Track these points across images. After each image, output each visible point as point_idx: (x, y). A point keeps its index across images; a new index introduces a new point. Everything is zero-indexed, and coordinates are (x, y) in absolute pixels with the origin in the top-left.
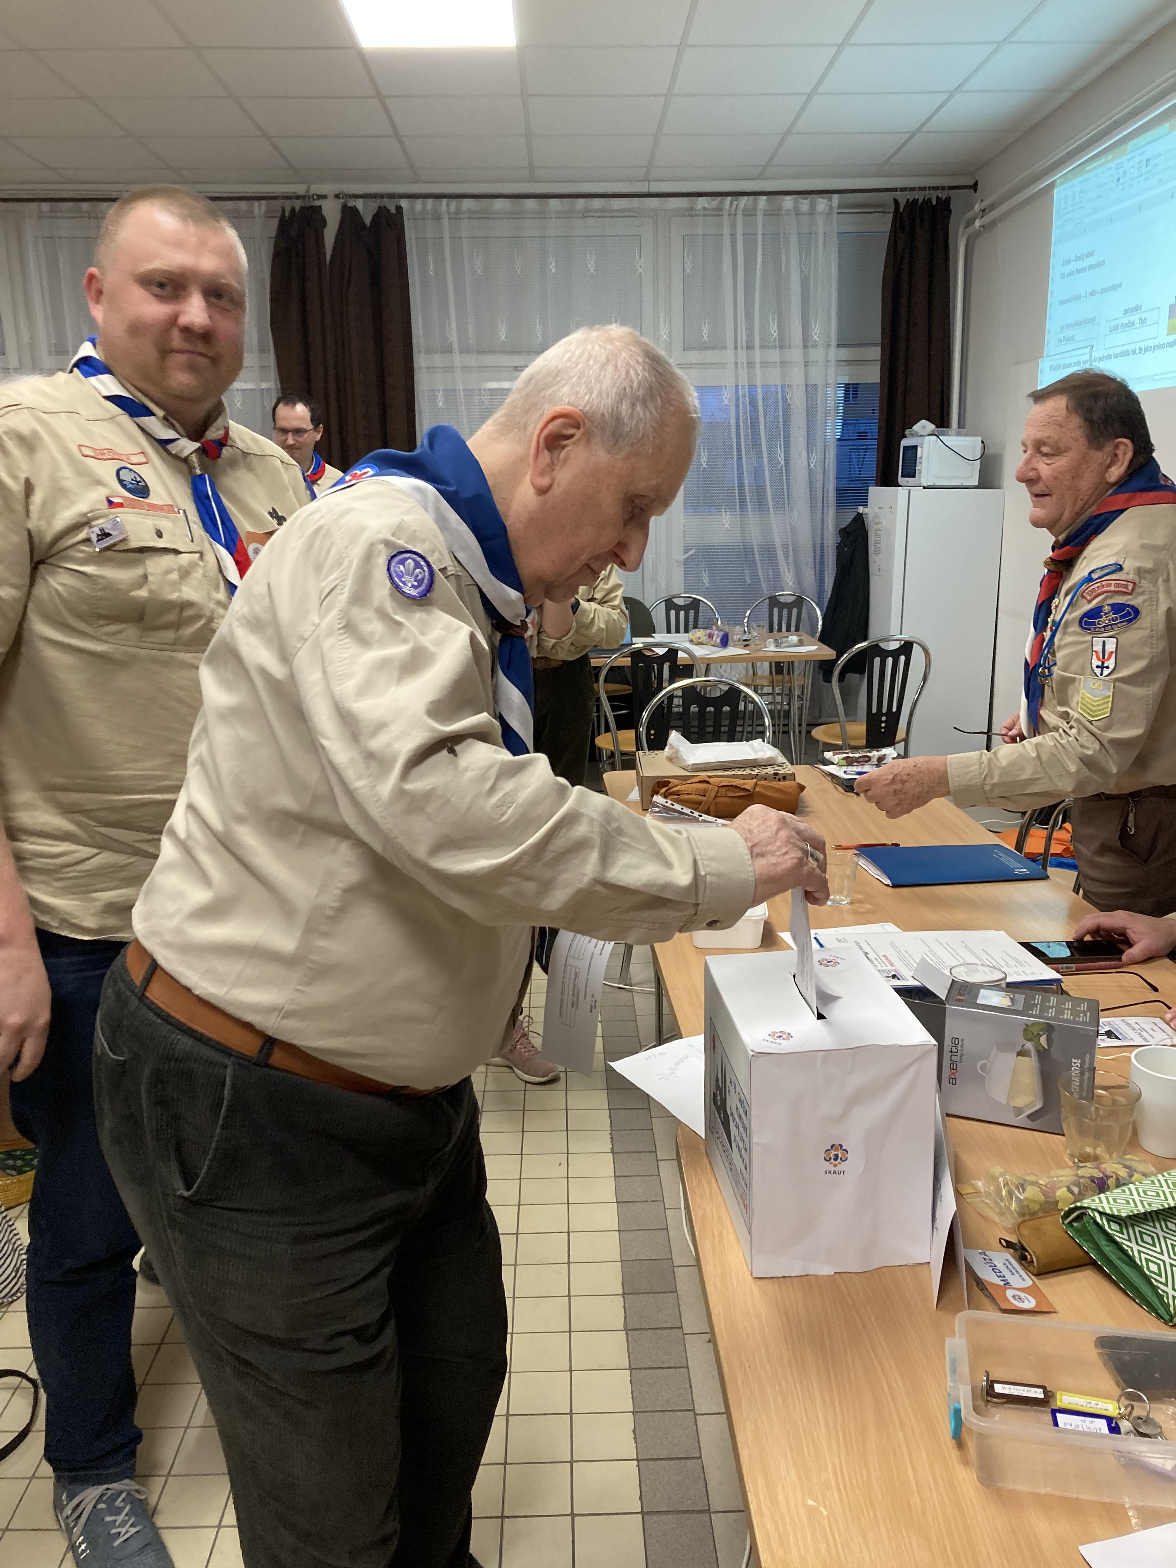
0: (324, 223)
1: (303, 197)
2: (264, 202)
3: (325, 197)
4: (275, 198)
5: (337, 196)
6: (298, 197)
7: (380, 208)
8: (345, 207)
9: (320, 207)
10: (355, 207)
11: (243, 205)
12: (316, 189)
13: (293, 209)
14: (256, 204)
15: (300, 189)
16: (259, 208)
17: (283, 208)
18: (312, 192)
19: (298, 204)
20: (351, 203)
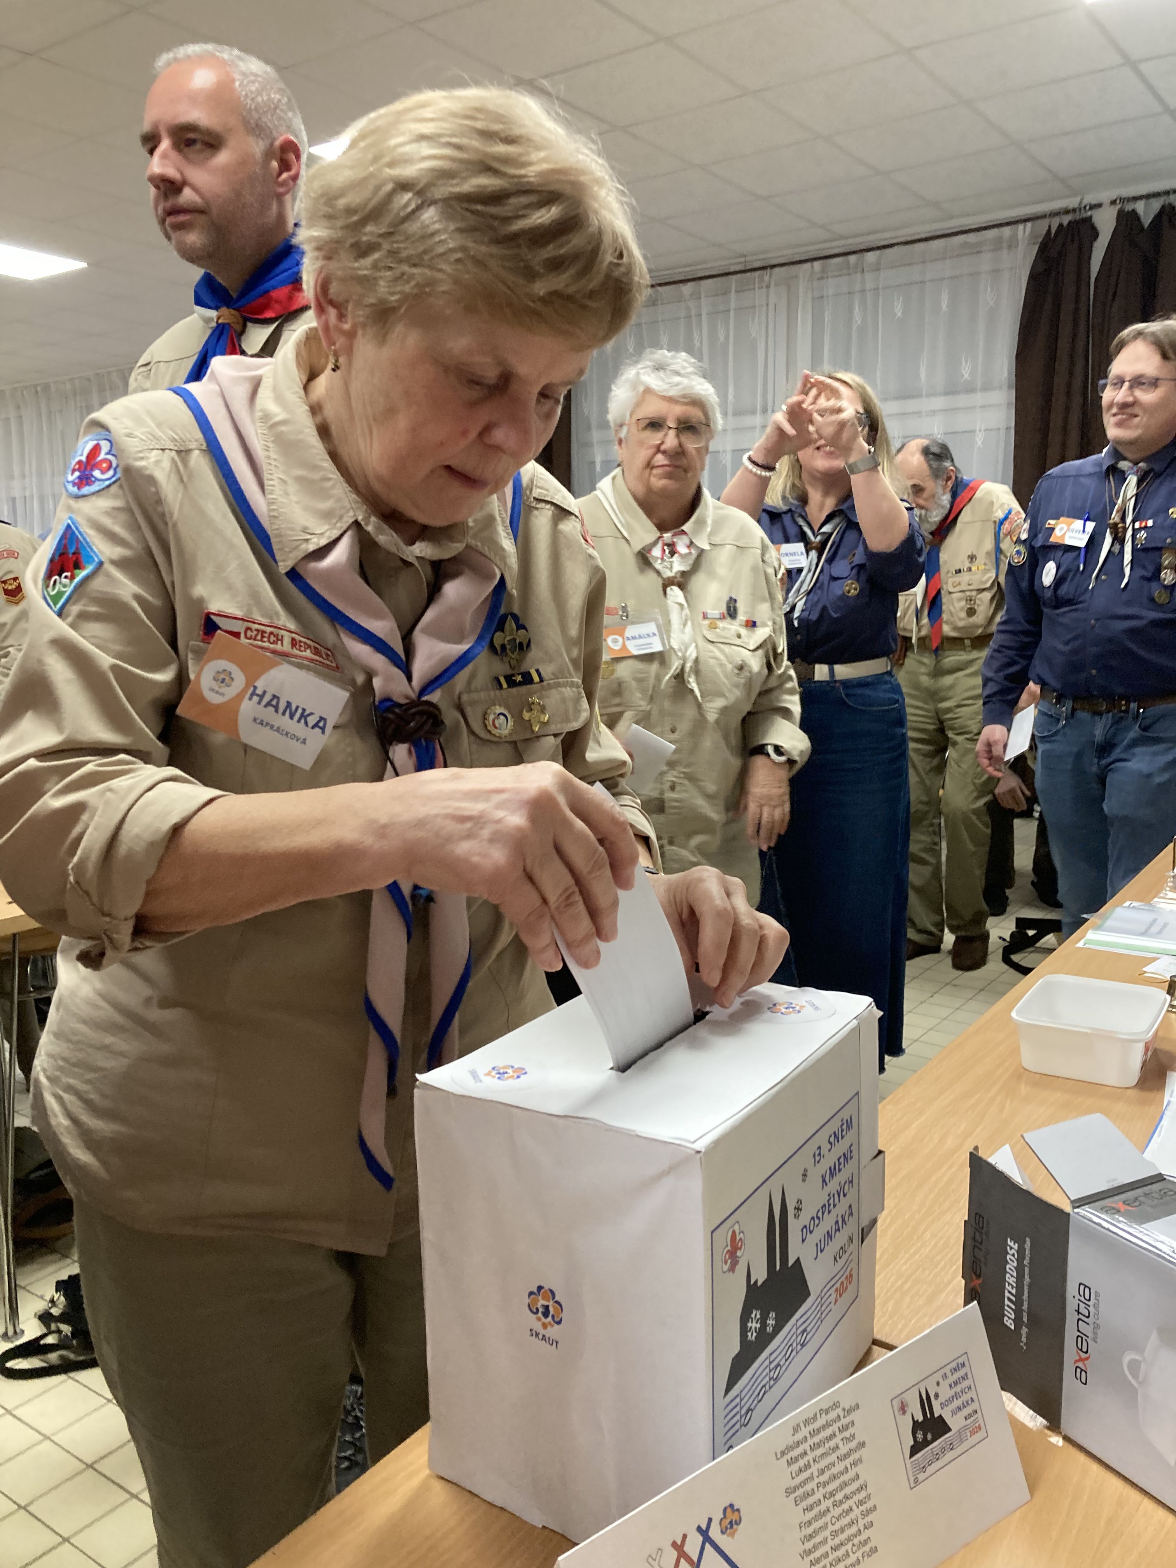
0: (1095, 234)
1: (1074, 210)
2: (1029, 225)
3: (1099, 205)
4: (1043, 217)
5: (1113, 202)
6: (1067, 212)
7: (1163, 207)
8: (1121, 214)
9: (1091, 217)
10: (1134, 211)
11: (1007, 231)
12: (1090, 199)
13: (1061, 225)
14: (1021, 227)
15: (1072, 202)
16: (1023, 232)
17: (1050, 227)
18: (1085, 202)
19: (1066, 220)
20: (1129, 207)
